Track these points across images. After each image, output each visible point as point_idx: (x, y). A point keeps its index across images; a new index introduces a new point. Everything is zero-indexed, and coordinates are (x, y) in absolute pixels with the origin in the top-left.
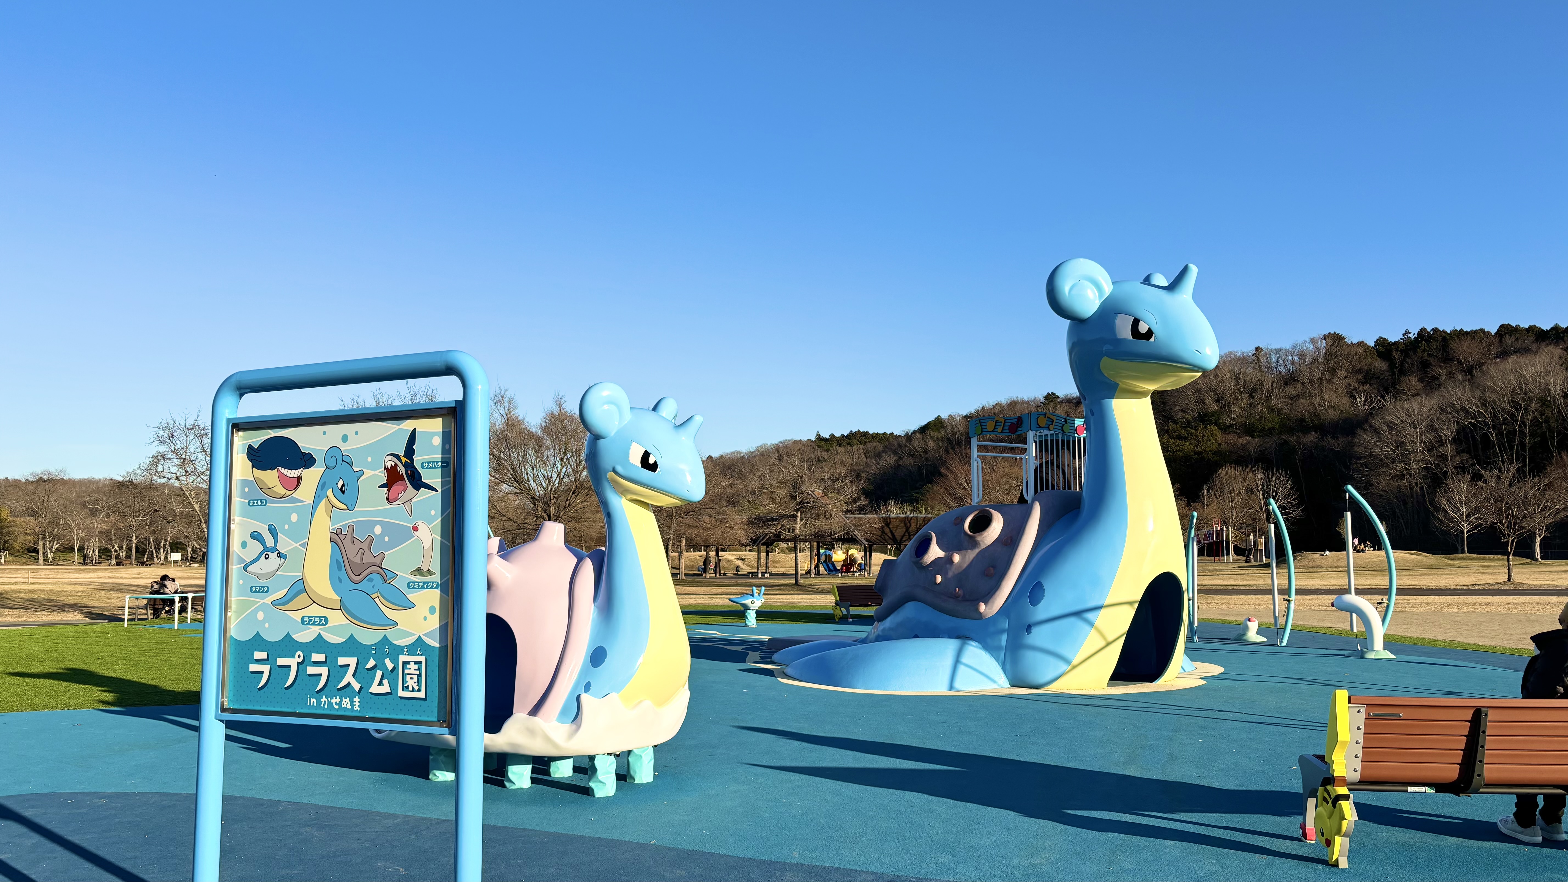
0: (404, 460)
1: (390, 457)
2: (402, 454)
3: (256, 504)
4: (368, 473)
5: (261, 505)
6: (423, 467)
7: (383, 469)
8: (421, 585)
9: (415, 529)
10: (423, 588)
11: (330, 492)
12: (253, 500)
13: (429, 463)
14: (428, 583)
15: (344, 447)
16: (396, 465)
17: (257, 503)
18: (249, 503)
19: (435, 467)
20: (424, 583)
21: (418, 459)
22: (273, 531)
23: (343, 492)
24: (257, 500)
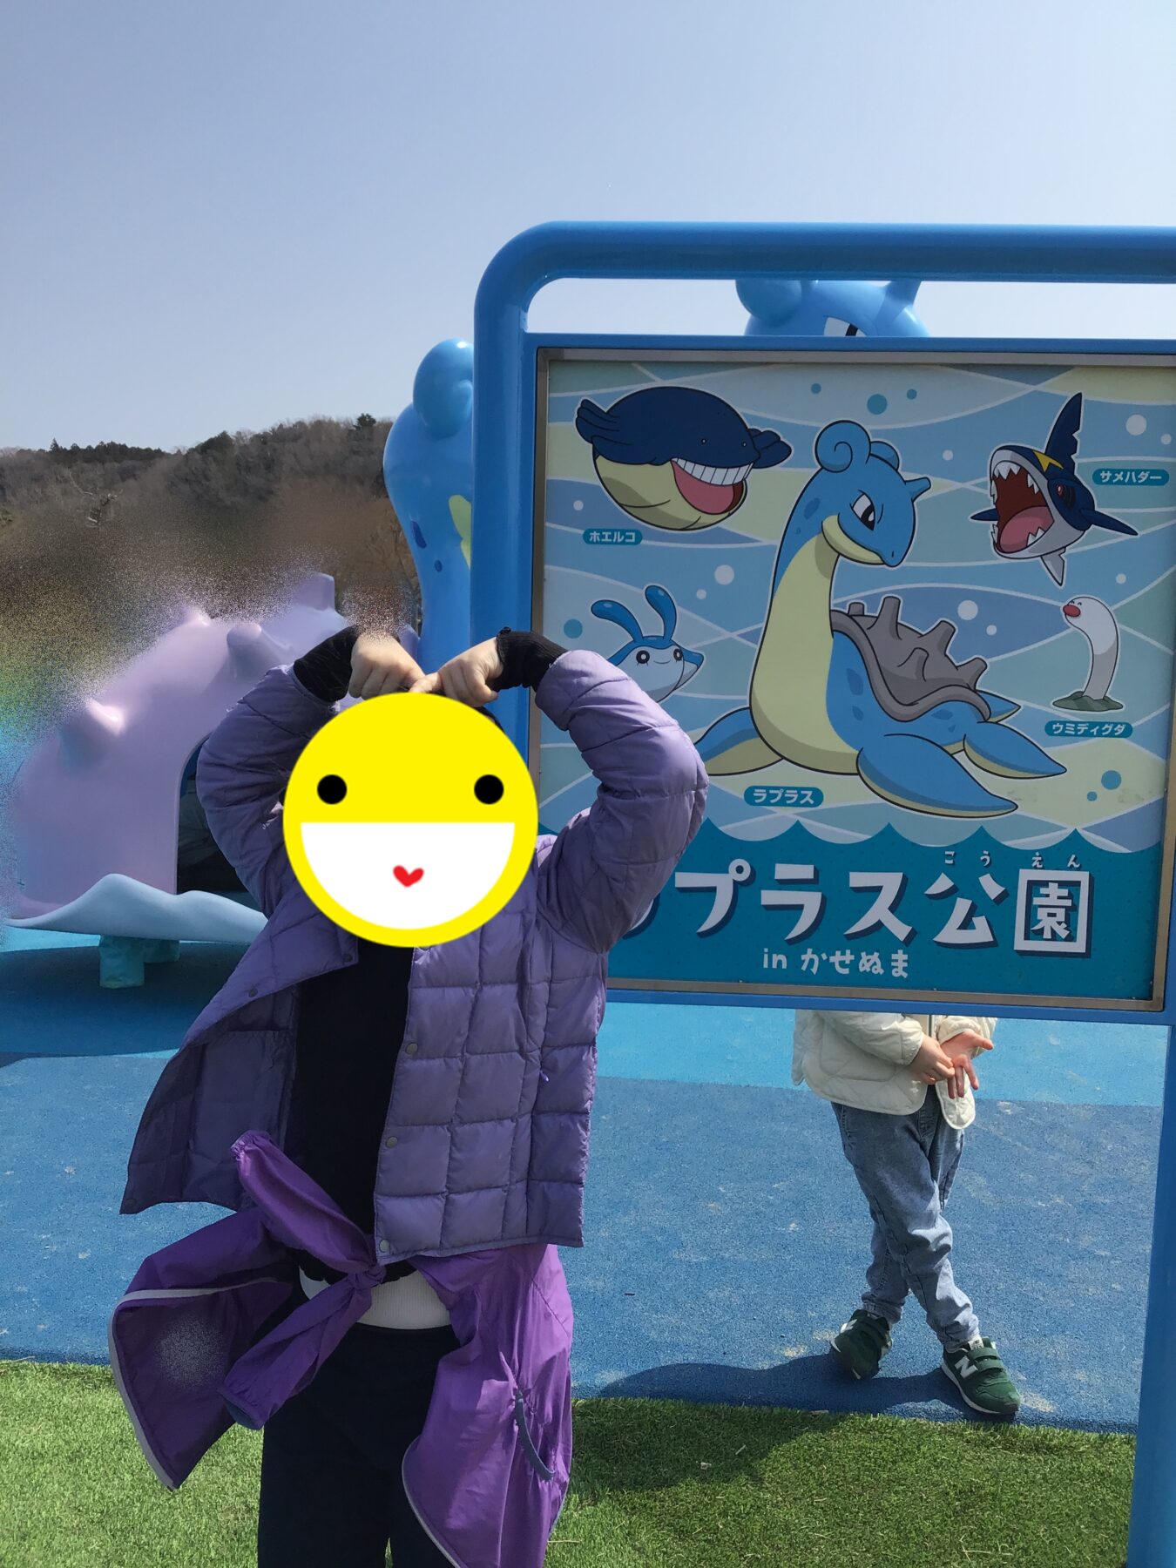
0: (1045, 462)
1: (1008, 454)
2: (1040, 448)
3: (606, 540)
4: (941, 486)
5: (623, 543)
6: (1097, 478)
7: (988, 479)
8: (1083, 728)
9: (1073, 612)
10: (1087, 734)
11: (831, 524)
12: (598, 531)
13: (1114, 472)
14: (1102, 724)
15: (874, 426)
16: (1024, 472)
17: (611, 537)
18: (586, 537)
19: (1130, 482)
20: (1092, 725)
21: (1084, 462)
22: (659, 601)
23: (871, 525)
24: (613, 531)
